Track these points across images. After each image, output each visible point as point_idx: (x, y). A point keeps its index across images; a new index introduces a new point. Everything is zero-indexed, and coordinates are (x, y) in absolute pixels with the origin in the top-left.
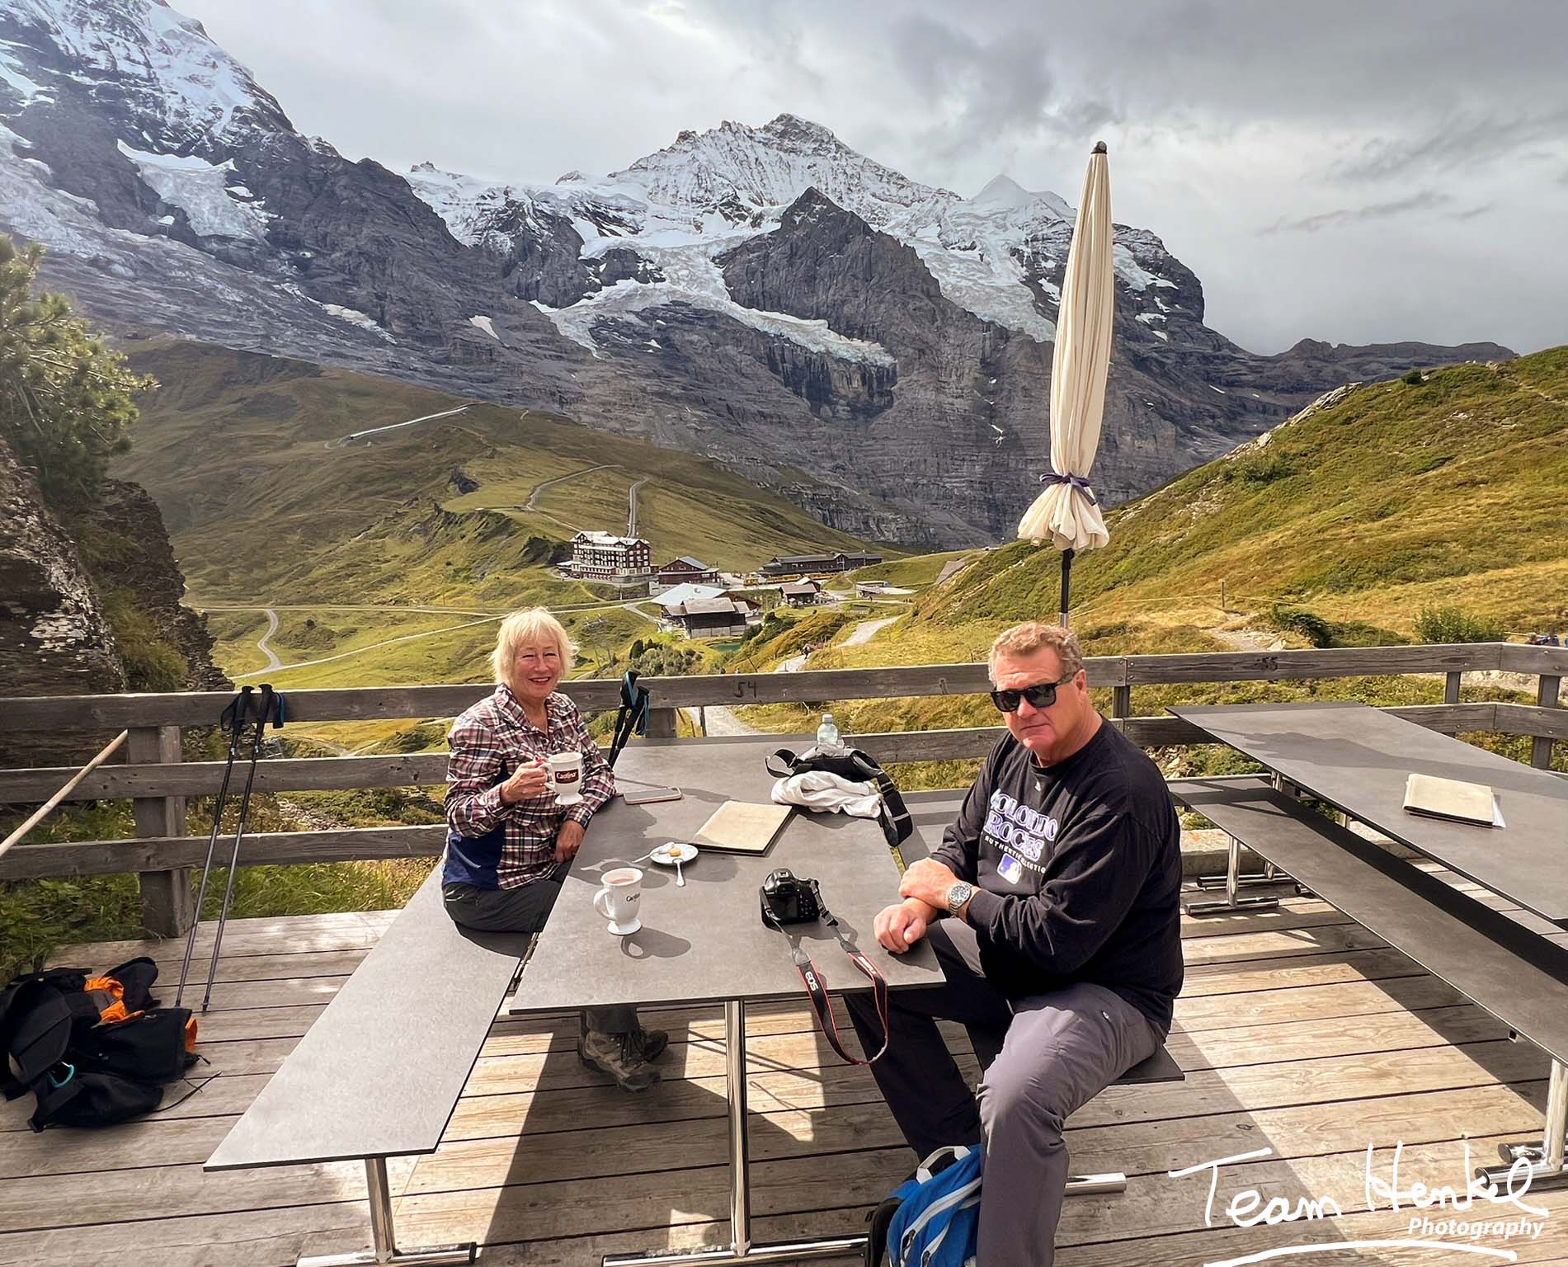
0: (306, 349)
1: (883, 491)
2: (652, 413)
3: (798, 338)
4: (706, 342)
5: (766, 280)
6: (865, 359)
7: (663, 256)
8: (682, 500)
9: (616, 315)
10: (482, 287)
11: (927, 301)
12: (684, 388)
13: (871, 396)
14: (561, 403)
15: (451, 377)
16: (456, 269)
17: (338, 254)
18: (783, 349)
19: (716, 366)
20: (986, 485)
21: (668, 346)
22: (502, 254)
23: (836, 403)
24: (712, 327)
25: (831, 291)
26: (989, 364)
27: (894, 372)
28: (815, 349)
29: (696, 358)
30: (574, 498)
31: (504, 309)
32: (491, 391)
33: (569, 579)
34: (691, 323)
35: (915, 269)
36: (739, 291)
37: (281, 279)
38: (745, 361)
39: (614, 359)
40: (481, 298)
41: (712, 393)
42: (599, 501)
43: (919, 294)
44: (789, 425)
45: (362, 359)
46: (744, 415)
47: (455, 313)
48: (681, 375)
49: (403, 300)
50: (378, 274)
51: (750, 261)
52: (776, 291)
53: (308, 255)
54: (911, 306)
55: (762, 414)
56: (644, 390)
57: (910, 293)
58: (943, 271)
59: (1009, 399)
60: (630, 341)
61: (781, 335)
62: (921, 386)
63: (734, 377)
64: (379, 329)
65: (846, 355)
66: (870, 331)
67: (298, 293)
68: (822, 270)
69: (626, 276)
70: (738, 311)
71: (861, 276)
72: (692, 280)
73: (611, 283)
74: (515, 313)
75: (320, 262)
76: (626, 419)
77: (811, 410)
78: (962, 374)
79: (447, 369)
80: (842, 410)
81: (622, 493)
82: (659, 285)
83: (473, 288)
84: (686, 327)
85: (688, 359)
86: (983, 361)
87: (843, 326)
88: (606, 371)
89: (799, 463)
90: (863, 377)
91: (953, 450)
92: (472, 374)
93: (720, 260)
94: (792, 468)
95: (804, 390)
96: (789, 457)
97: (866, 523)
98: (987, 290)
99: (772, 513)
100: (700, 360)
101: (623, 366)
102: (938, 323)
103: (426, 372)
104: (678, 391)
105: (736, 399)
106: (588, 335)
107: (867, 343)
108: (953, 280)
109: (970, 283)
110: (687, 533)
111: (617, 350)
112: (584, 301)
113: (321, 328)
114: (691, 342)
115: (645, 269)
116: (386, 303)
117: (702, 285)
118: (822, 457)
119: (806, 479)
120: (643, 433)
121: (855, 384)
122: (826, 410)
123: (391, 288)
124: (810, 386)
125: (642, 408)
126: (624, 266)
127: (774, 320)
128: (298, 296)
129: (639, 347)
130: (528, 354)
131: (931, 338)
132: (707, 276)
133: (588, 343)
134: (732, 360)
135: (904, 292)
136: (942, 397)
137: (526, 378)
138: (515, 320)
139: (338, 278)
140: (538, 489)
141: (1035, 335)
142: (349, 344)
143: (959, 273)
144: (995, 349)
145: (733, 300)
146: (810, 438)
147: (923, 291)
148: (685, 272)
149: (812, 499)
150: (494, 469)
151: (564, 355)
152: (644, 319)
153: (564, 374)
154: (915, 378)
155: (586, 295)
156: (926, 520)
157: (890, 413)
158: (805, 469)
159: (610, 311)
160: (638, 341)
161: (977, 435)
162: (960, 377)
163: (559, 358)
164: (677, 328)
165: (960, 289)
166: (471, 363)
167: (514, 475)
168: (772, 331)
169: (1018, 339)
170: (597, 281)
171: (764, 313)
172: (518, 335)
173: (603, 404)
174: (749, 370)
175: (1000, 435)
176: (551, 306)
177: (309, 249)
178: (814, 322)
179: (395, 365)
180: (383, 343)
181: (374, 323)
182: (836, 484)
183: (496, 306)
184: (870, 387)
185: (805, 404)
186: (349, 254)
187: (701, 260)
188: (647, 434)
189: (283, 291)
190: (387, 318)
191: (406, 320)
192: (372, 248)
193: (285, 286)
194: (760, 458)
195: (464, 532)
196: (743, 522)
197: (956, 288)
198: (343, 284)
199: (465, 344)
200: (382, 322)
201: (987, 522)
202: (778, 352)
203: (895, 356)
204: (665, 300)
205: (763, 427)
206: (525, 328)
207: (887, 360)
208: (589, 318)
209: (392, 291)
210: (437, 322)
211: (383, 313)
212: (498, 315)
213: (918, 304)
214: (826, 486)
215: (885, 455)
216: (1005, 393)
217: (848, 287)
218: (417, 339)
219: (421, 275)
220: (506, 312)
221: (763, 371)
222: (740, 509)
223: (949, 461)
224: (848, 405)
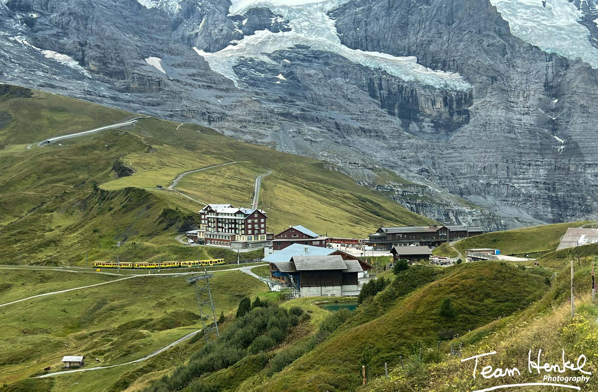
0: (27, 82)
1: (461, 189)
2: (276, 128)
3: (393, 70)
4: (321, 75)
5: (368, 28)
6: (446, 86)
7: (290, 12)
8: (298, 189)
9: (253, 56)
10: (156, 36)
11: (498, 38)
12: (303, 110)
13: (451, 115)
14: (210, 121)
15: (129, 102)
16: (137, 23)
17: (55, 15)
18: (380, 79)
19: (328, 92)
20: (550, 186)
21: (291, 79)
22: (172, 15)
23: (423, 120)
24: (326, 64)
25: (420, 34)
26: (552, 87)
27: (471, 96)
28: (406, 79)
29: (313, 87)
30: (208, 183)
31: (171, 52)
32: (157, 112)
33: (195, 245)
34: (310, 61)
35: (489, 14)
36: (347, 36)
37: (15, 33)
38: (350, 89)
39: (250, 89)
40: (154, 44)
41: (323, 114)
42: (230, 186)
43: (492, 33)
44: (384, 138)
45: (66, 89)
46: (348, 130)
47: (135, 54)
48: (301, 100)
49: (98, 46)
50: (82, 28)
51: (356, 14)
52: (376, 36)
53: (35, 16)
54: (485, 43)
55: (362, 129)
56: (272, 112)
57: (485, 33)
58: (511, 15)
59: (569, 115)
60: (263, 75)
61: (380, 69)
62: (494, 105)
63: (341, 101)
64: (80, 67)
65: (430, 82)
66: (451, 63)
67: (26, 42)
68: (413, 18)
69: (262, 28)
70: (346, 52)
71: (444, 21)
72: (312, 29)
73: (250, 33)
74: (178, 54)
75: (43, 20)
76: (258, 133)
77: (402, 126)
78: (528, 96)
79: (127, 96)
80: (427, 125)
81: (249, 181)
82: (286, 34)
83: (149, 37)
84: (306, 64)
85: (306, 88)
86: (546, 85)
87: (429, 60)
88: (244, 96)
89: (392, 167)
90: (445, 100)
91: (520, 156)
92: (144, 100)
93: (333, 14)
94: (387, 171)
95: (396, 111)
96: (384, 162)
97: (447, 215)
98: (549, 28)
99: (371, 202)
100: (315, 89)
101: (257, 94)
102: (508, 55)
103: (112, 98)
104: (298, 112)
105: (341, 118)
106: (231, 71)
107: (448, 74)
108: (519, 22)
109: (535, 24)
110: (302, 214)
111: (254, 83)
112: (230, 47)
113: (39, 68)
114: (310, 76)
115: (277, 22)
116: (86, 48)
117: (319, 32)
118: (410, 163)
119: (398, 179)
120: (270, 143)
121: (438, 105)
122: (414, 126)
123: (90, 38)
124: (401, 107)
125: (270, 125)
126: (261, 21)
127: (374, 58)
128: (26, 45)
129: (269, 79)
130: (187, 84)
131: (502, 67)
132: (323, 26)
133: (231, 76)
134: (340, 88)
135: (479, 32)
136: (511, 114)
137: (184, 102)
138: (179, 60)
139: (54, 32)
140: (181, 176)
141: (591, 64)
142: (58, 78)
143: (525, 16)
144: (557, 75)
145: (343, 43)
146: (401, 148)
147: (495, 31)
148: (306, 23)
149: (402, 195)
150: (148, 160)
151: (213, 85)
152: (275, 59)
153: (213, 100)
154: (488, 100)
155: (231, 42)
156: (496, 213)
157: (467, 128)
158: (397, 172)
159: (249, 54)
160: (269, 75)
161: (541, 144)
162: (527, 98)
163: (210, 87)
164: (299, 65)
165: (526, 29)
166: (145, 91)
167: (163, 165)
168: (372, 66)
169: (577, 66)
170: (241, 31)
171: (367, 53)
172: (179, 70)
173: (241, 121)
174: (354, 96)
175: (561, 144)
176: (206, 51)
177: (35, 12)
178: (405, 58)
179: (89, 93)
180: (82, 77)
181: (77, 63)
182: (421, 183)
183: (165, 49)
184: (451, 108)
185: (397, 121)
186: (63, 14)
187: (319, 14)
188: (274, 145)
189: (15, 42)
190: (86, 59)
191: (99, 61)
192: (79, 10)
193: (17, 38)
194: (361, 162)
195: (112, 205)
196: (349, 208)
197: (522, 28)
198: (57, 35)
199: (141, 78)
200: (82, 63)
201: (550, 216)
202: (376, 82)
203: (472, 83)
204: (290, 44)
205: (363, 140)
206: (186, 65)
207: (465, 86)
208: (233, 59)
209: (92, 40)
210: (121, 62)
211: (83, 55)
212: (166, 56)
213: (491, 41)
214: (414, 185)
215: (462, 161)
216: (565, 110)
217: (434, 31)
218: (106, 74)
219: (112, 28)
220: (172, 54)
221: (366, 97)
222: (346, 198)
223: (517, 166)
224: (432, 122)
